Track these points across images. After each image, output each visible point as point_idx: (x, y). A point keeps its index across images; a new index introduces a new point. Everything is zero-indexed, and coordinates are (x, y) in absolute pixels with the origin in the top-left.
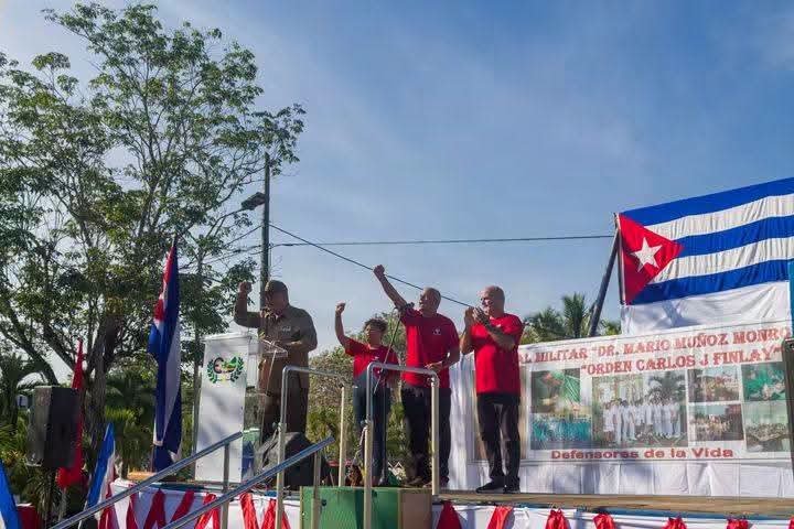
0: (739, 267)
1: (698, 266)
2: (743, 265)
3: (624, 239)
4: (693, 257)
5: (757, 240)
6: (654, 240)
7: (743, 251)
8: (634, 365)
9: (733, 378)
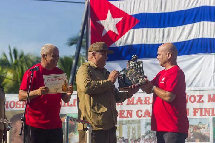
0: (179, 41)
1: (149, 37)
2: (182, 39)
3: (92, 10)
4: (145, 29)
5: (194, 21)
6: (117, 13)
7: (184, 29)
8: (134, 114)
9: (206, 126)
